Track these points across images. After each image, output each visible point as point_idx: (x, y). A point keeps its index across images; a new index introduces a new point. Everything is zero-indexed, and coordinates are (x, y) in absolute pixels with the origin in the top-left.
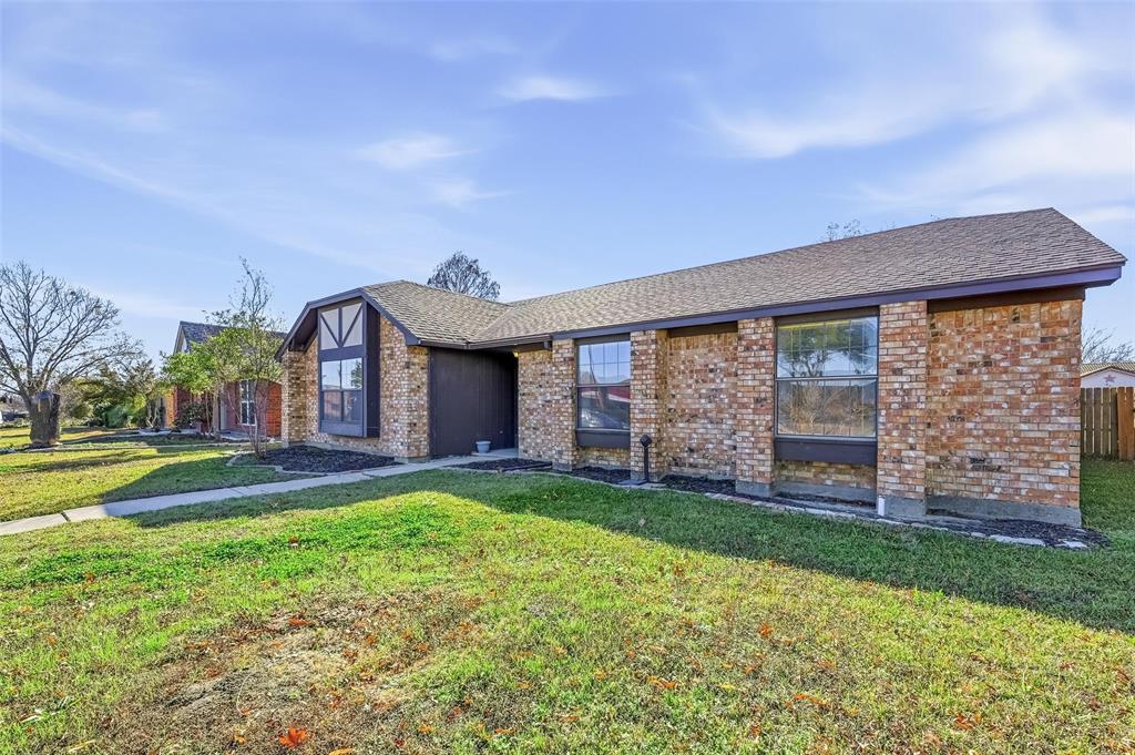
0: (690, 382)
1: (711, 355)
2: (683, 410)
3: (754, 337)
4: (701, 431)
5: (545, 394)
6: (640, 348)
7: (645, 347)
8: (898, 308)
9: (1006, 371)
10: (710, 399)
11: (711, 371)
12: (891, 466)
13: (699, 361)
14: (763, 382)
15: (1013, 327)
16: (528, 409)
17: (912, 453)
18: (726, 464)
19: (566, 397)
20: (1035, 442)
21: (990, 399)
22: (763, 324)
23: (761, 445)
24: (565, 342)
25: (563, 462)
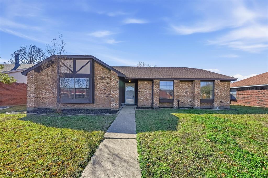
0: (182, 90)
1: (186, 85)
2: (181, 95)
3: (198, 83)
4: (184, 99)
5: (146, 91)
6: (176, 83)
7: (177, 83)
8: (217, 81)
9: (224, 90)
10: (186, 93)
11: (186, 88)
12: (216, 103)
13: (184, 87)
14: (199, 90)
15: (224, 85)
16: (141, 95)
17: (218, 101)
18: (188, 104)
19: (158, 92)
20: (227, 99)
21: (222, 94)
22: (199, 81)
23: (199, 101)
24: (158, 80)
25: (157, 106)
